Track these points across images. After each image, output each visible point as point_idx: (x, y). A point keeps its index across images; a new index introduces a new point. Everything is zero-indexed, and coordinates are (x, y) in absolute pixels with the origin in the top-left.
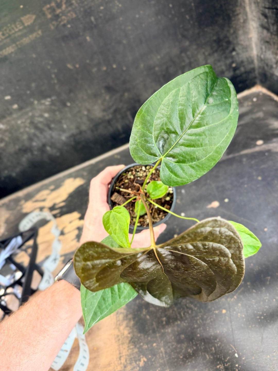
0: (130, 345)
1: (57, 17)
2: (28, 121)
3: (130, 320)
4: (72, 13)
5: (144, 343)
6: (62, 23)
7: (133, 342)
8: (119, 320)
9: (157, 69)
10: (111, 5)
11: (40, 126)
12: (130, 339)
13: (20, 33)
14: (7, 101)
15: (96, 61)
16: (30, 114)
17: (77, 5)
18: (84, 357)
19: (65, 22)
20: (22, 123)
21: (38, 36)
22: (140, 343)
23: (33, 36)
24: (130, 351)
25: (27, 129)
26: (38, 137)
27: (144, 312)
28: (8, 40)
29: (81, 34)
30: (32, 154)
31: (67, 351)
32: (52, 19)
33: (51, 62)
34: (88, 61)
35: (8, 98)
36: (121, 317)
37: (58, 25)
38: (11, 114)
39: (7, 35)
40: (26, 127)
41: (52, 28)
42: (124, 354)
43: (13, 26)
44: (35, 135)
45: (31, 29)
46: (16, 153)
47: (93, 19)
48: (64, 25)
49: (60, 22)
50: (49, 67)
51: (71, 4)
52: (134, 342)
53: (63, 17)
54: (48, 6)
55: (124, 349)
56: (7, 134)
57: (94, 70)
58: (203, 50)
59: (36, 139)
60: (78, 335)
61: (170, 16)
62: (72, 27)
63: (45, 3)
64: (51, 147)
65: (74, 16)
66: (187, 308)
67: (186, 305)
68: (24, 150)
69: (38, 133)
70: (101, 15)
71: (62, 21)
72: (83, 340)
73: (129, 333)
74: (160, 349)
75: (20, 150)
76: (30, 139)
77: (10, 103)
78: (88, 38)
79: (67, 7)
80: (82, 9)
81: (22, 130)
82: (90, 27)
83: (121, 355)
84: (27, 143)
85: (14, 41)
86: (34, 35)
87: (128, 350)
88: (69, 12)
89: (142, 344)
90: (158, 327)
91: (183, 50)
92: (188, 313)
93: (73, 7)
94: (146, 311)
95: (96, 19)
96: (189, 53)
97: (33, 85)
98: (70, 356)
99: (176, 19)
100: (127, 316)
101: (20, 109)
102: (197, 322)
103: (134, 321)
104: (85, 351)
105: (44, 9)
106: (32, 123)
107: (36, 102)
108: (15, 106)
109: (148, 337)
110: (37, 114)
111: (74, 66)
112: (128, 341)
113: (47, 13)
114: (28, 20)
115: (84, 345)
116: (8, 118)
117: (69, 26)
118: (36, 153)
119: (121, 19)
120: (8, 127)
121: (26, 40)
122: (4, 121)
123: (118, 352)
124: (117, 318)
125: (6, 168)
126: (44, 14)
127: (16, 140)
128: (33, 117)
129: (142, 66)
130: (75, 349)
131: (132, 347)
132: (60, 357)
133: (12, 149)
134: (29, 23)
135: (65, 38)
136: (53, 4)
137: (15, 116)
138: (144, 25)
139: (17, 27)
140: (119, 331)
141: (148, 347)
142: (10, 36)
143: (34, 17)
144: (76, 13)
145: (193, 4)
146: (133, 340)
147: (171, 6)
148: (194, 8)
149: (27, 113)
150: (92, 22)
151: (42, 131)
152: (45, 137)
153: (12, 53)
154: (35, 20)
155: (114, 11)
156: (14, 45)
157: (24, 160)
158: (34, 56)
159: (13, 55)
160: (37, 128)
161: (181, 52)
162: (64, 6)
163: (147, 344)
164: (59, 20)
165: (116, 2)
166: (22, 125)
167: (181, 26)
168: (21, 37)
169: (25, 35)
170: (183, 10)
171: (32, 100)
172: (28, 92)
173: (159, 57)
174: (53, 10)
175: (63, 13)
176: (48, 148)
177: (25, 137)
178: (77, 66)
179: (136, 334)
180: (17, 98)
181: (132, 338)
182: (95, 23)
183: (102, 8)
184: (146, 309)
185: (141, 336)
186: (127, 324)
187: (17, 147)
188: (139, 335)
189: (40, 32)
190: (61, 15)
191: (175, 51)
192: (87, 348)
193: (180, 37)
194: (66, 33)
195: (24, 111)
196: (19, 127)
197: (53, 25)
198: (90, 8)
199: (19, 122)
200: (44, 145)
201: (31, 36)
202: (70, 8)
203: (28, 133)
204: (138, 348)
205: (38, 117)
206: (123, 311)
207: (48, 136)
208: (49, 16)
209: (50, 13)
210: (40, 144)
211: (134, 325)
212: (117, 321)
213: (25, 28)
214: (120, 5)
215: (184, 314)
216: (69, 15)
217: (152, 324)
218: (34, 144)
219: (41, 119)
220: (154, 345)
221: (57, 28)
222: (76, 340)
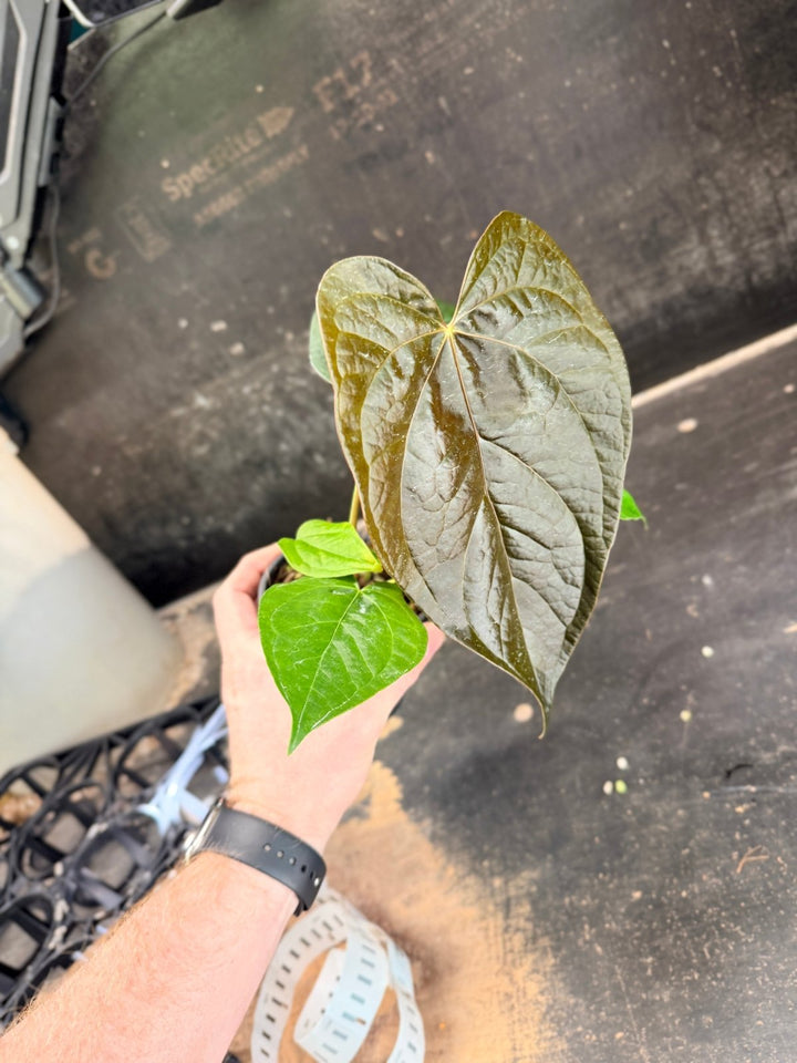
0: (543, 1028)
1: (348, 106)
2: (270, 387)
3: (544, 952)
4: (387, 92)
5: (586, 1028)
6: (362, 122)
7: (552, 1020)
8: (512, 951)
9: (623, 226)
10: (494, 60)
11: (300, 399)
12: (544, 1009)
13: (253, 158)
14: (219, 334)
15: (450, 217)
16: (275, 368)
17: (401, 71)
18: (412, 1047)
19: (370, 117)
20: (254, 391)
21: (299, 161)
22: (575, 1025)
23: (285, 163)
24: (543, 1045)
25: (266, 409)
26: (292, 429)
27: (588, 933)
28: (224, 178)
29: (411, 145)
30: (279, 475)
31: (363, 1022)
32: (335, 114)
33: (330, 227)
34: (428, 218)
35: (219, 326)
36: (518, 940)
37: (349, 129)
38: (226, 368)
39: (221, 165)
40: (263, 402)
41: (336, 135)
42: (526, 1052)
43: (238, 140)
44: (286, 423)
45: (282, 145)
46: (237, 472)
47: (443, 102)
48: (367, 127)
49: (356, 120)
50: (325, 241)
51: (387, 70)
52: (557, 1021)
53: (366, 106)
54: (327, 80)
55: (527, 1036)
56: (215, 421)
57: (446, 240)
58: (766, 163)
59: (287, 435)
60: (392, 979)
61: (664, 74)
62: (387, 129)
63: (319, 73)
64: (324, 455)
65: (394, 99)
66: (722, 933)
67: (717, 924)
68: (257, 465)
69: (293, 419)
70: (466, 89)
71: (362, 114)
72: (408, 996)
73: (542, 993)
74: (637, 1050)
75: (247, 462)
76: (275, 436)
77: (226, 339)
78: (429, 155)
79: (375, 79)
80: (415, 80)
81: (253, 411)
82: (436, 126)
83: (518, 1054)
84: (264, 446)
85: (238, 178)
86: (290, 158)
87: (538, 1044)
88: (381, 90)
89: (580, 1029)
90: (629, 983)
91: (704, 168)
92: (725, 948)
93: (392, 76)
94: (594, 931)
95: (452, 104)
96: (719, 175)
97: (284, 290)
98: (371, 1039)
99: (682, 79)
100: (535, 939)
101: (250, 354)
102: (753, 980)
103: (555, 957)
104: (413, 1028)
105: (317, 89)
106: (278, 391)
107: (290, 336)
108: (238, 349)
109: (598, 1010)
110: (291, 369)
111: (392, 233)
112: (537, 1015)
113: (323, 98)
114: (275, 121)
115: (410, 1009)
116: (220, 381)
117: (380, 128)
118: (286, 471)
119: (522, 95)
120: (219, 405)
121: (268, 174)
122: (210, 387)
123: (508, 1044)
124: (504, 942)
125: (210, 511)
126: (316, 103)
127: (237, 437)
128: (282, 375)
129: (581, 220)
130: (386, 1022)
131: (549, 1034)
132: (344, 1037)
133: (227, 461)
134: (277, 130)
135: (368, 161)
136: (340, 74)
137: (236, 373)
138: (585, 107)
139: (245, 142)
140: (512, 981)
141: (598, 1040)
142: (228, 166)
143: (290, 112)
144: (398, 93)
145: (733, 33)
146: (553, 1014)
147: (666, 44)
148: (736, 43)
149: (267, 366)
150: (441, 112)
151: (303, 413)
152: (311, 429)
153: (233, 209)
154: (292, 122)
155: (503, 75)
156: (238, 189)
157: (257, 489)
158: (288, 213)
159: (236, 216)
160: (291, 405)
161: (697, 174)
162: (367, 77)
163: (597, 1031)
164: (355, 114)
165: (508, 50)
166: (254, 398)
167: (697, 99)
168: (256, 166)
169: (268, 161)
170: (703, 53)
171: (279, 330)
172: (271, 310)
173: (630, 193)
174: (338, 89)
175: (365, 95)
176: (319, 459)
177: (261, 429)
178: (400, 233)
179: (561, 996)
180: (245, 326)
181: (550, 1007)
182: (448, 112)
183: (468, 71)
184: (591, 926)
185: (576, 1005)
186: (535, 962)
187: (240, 456)
188: (572, 1001)
189: (304, 151)
190: (358, 100)
191: (679, 173)
192: (418, 1021)
193: (693, 129)
194: (373, 146)
195: (259, 360)
196: (245, 404)
197: (339, 128)
198: (438, 73)
199: (247, 390)
200: (309, 451)
201: (281, 163)
202: (382, 81)
203: (268, 419)
204: (569, 1040)
205: (294, 375)
206: (522, 923)
207: (319, 427)
208: (329, 107)
209: (331, 99)
210: (299, 449)
211: (558, 969)
212: (505, 954)
213: (267, 142)
214: (519, 59)
215: (711, 952)
216: (381, 97)
217: (613, 973)
218: (283, 447)
219: (302, 382)
220: (619, 1035)
221: (347, 135)
222: (390, 994)
